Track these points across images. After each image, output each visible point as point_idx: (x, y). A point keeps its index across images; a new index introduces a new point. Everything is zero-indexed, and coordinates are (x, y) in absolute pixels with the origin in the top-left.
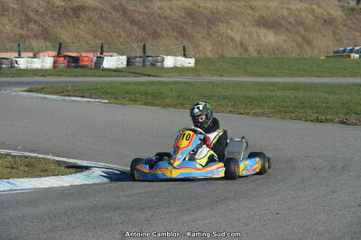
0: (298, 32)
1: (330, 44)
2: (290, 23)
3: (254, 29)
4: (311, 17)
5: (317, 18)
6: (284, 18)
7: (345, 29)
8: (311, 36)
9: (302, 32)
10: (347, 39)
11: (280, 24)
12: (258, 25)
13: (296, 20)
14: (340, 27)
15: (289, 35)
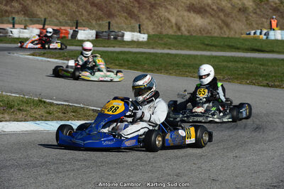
0: (219, 17)
1: (243, 26)
2: (213, 9)
3: (186, 13)
4: (229, 5)
5: (233, 6)
6: (208, 5)
7: (254, 16)
8: (229, 20)
9: (223, 17)
10: (256, 24)
11: (206, 10)
12: (189, 11)
13: (218, 8)
14: (251, 14)
15: (213, 19)
